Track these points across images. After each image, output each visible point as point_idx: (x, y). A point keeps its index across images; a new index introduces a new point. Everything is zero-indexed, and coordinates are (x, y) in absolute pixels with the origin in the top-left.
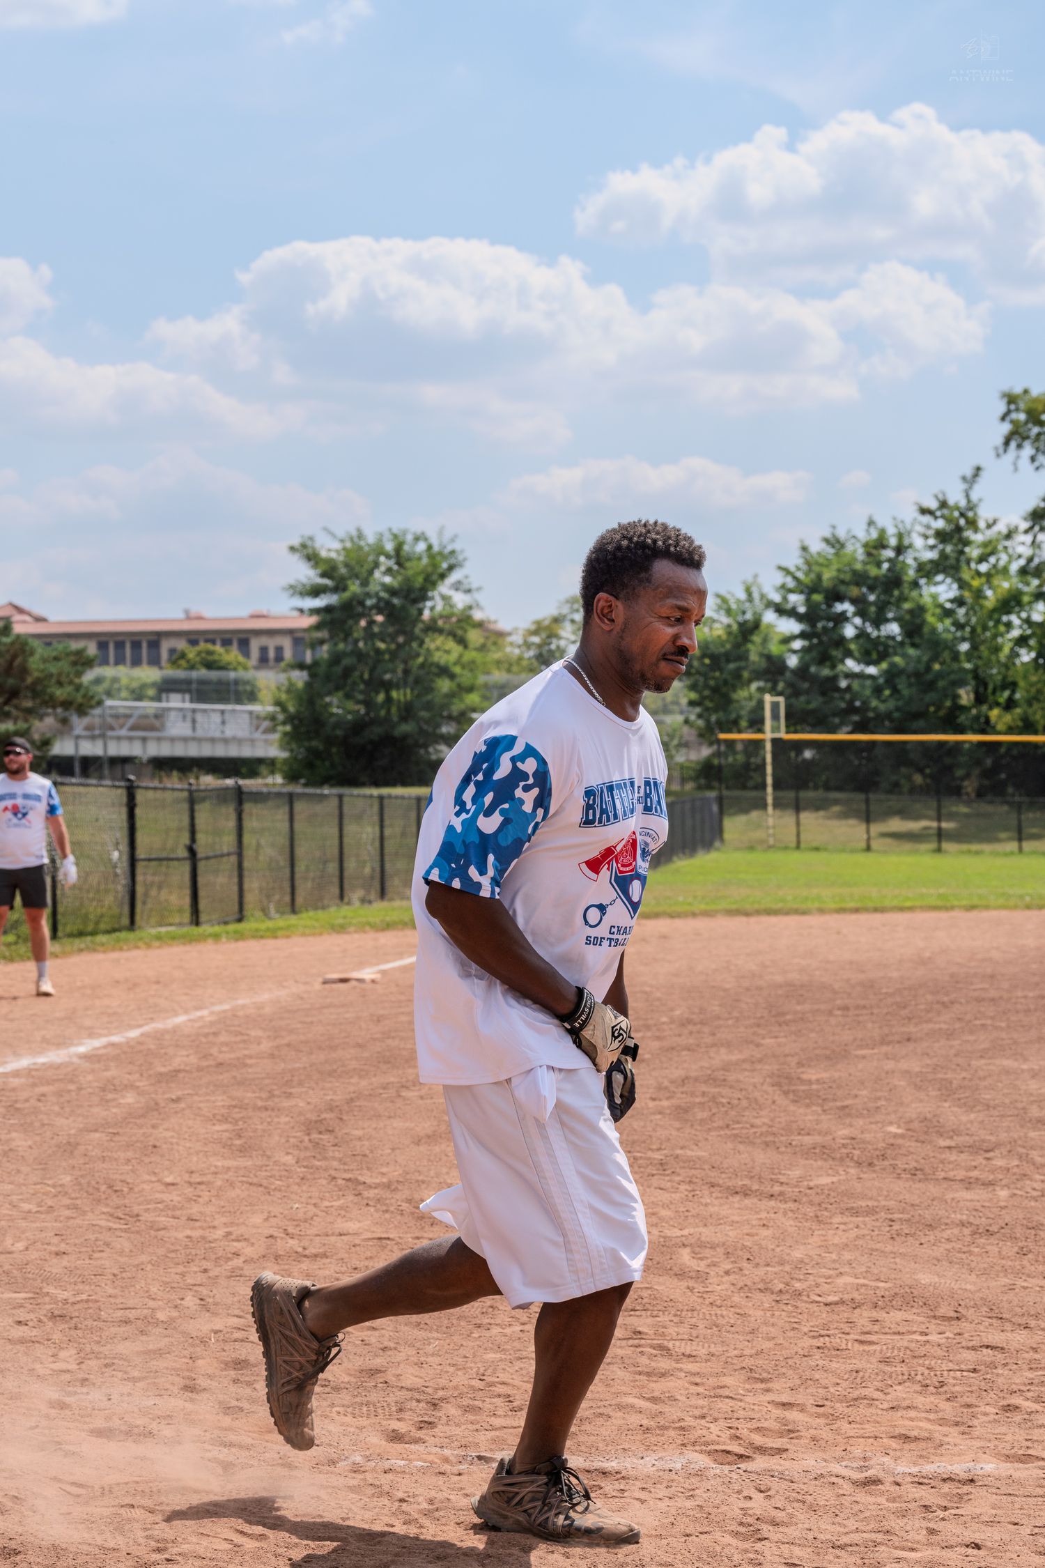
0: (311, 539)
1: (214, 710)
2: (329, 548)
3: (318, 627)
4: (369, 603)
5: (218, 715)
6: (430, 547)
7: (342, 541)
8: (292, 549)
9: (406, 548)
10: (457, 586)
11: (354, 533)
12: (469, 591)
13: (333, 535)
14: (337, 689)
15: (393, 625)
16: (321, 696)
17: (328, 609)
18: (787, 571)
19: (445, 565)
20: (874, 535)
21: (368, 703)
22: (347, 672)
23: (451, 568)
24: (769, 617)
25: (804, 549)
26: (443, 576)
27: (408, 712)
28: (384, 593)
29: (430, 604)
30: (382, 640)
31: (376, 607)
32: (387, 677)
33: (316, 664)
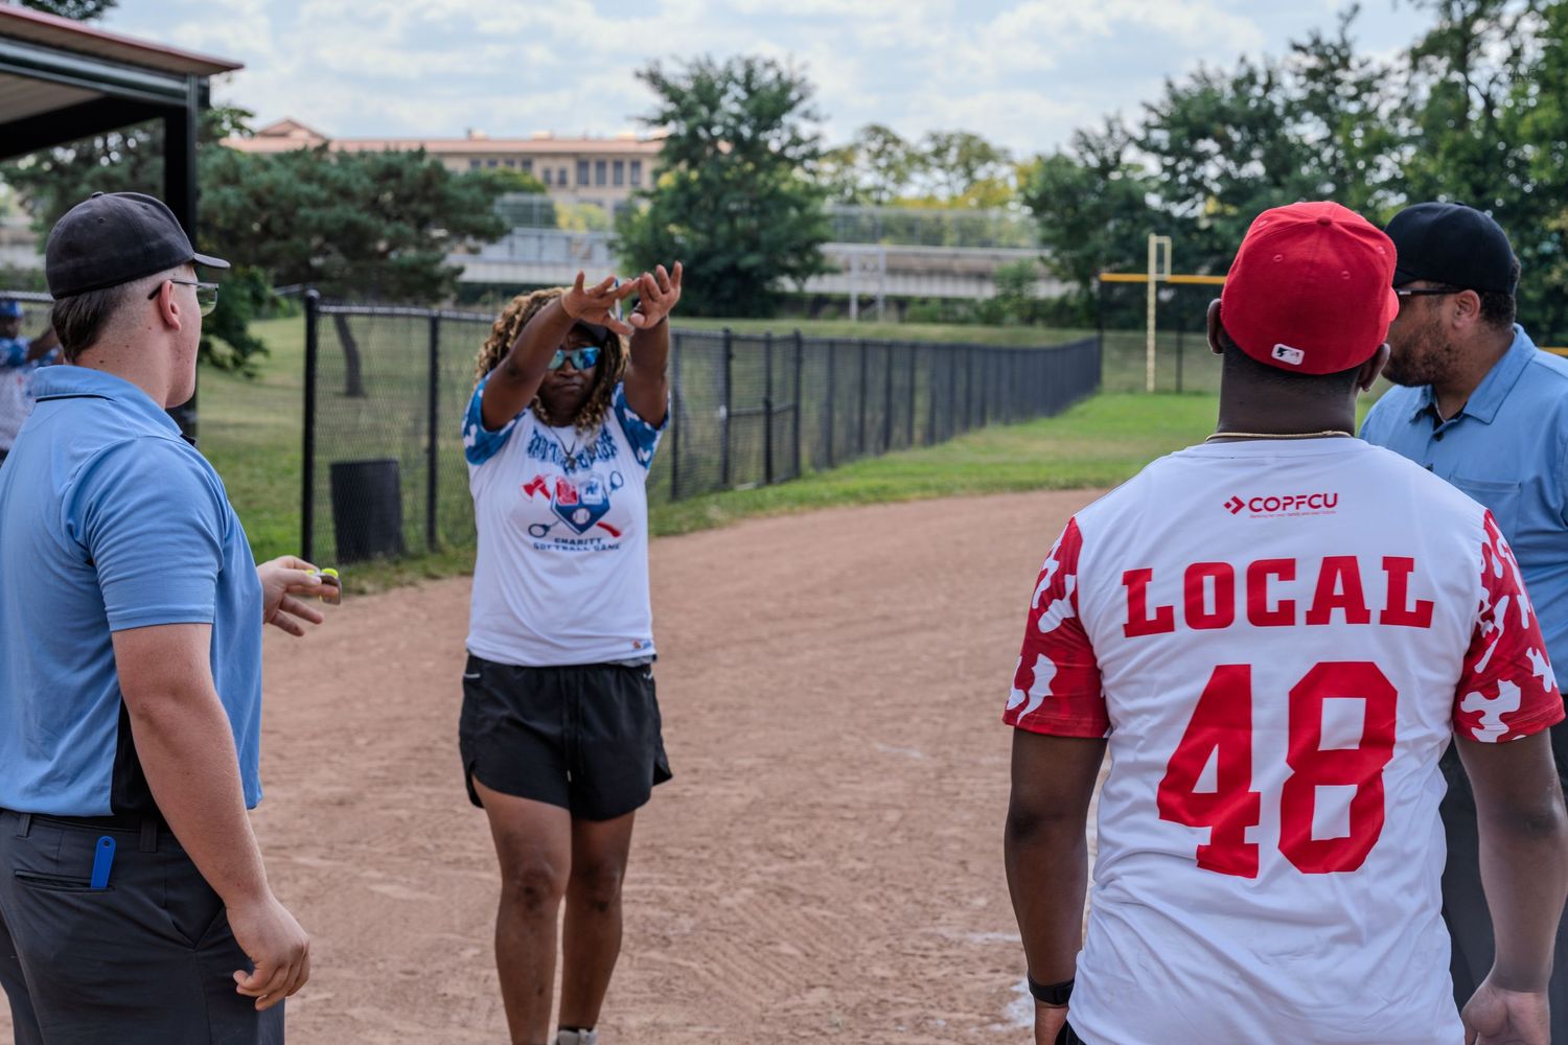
0: (658, 63)
1: (531, 234)
2: (676, 73)
3: (661, 154)
4: (717, 130)
5: (536, 239)
6: (779, 76)
7: (690, 67)
9: (757, 75)
10: (806, 115)
11: (703, 60)
12: (816, 120)
14: (681, 218)
15: (741, 154)
16: (665, 225)
17: (673, 138)
18: (1151, 109)
19: (794, 96)
20: (1243, 72)
21: (711, 232)
22: (693, 200)
23: (801, 98)
24: (1131, 155)
25: (1170, 85)
26: (790, 107)
27: (753, 240)
28: (731, 122)
29: (777, 132)
30: (728, 169)
31: (723, 135)
32: (733, 207)
33: (659, 192)
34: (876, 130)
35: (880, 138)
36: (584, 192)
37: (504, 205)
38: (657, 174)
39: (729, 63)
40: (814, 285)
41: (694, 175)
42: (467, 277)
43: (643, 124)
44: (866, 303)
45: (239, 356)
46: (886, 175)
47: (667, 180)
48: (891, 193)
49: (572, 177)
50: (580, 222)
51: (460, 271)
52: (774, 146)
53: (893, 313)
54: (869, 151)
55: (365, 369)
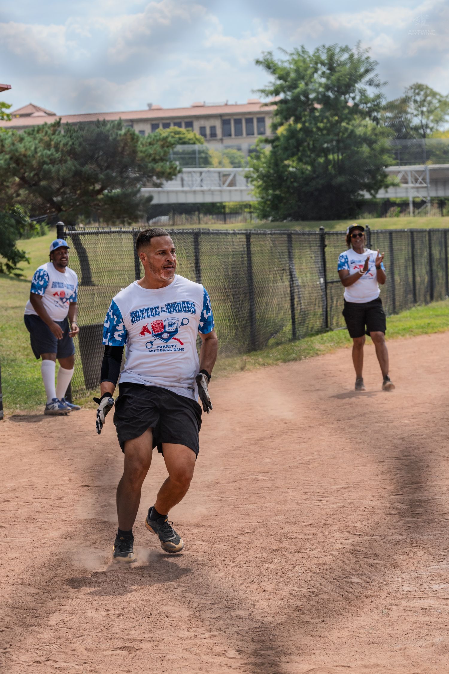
0: (270, 53)
1: (194, 172)
2: (283, 60)
3: (277, 113)
4: (312, 96)
5: (198, 174)
6: (352, 56)
7: (291, 55)
8: (258, 62)
9: (336, 57)
10: (370, 83)
11: (300, 49)
12: (378, 86)
13: (285, 52)
14: (293, 155)
15: (329, 110)
16: (282, 161)
17: (282, 102)
19: (362, 70)
21: (313, 163)
22: (299, 143)
23: (367, 71)
27: (340, 167)
28: (321, 90)
29: (352, 95)
30: (322, 122)
31: (317, 99)
32: (325, 145)
33: (277, 139)
34: (419, 88)
35: (422, 93)
36: (228, 141)
37: (175, 153)
38: (275, 127)
39: (318, 50)
40: (381, 194)
41: (299, 126)
42: (155, 201)
43: (263, 94)
44: (419, 205)
45: (10, 263)
46: (428, 117)
47: (281, 130)
48: (431, 129)
49: (219, 131)
50: (226, 161)
51: (150, 198)
52: (351, 103)
53: (436, 210)
54: (415, 101)
55: (93, 267)
